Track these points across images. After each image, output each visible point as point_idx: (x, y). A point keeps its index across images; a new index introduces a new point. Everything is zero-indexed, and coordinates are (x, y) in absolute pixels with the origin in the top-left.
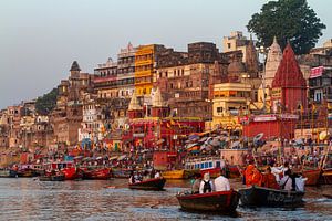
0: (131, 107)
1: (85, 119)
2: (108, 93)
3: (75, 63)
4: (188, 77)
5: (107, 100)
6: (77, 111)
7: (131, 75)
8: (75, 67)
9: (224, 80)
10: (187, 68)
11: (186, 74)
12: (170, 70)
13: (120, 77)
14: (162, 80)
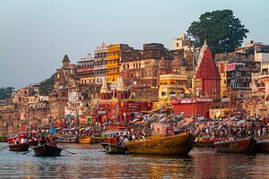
0: (102, 91)
1: (70, 100)
2: (87, 80)
3: (66, 56)
4: (143, 69)
5: (86, 85)
6: (65, 93)
7: (104, 67)
8: (66, 59)
9: (168, 71)
10: (142, 62)
11: (142, 66)
12: (131, 64)
13: (96, 68)
14: (125, 71)
